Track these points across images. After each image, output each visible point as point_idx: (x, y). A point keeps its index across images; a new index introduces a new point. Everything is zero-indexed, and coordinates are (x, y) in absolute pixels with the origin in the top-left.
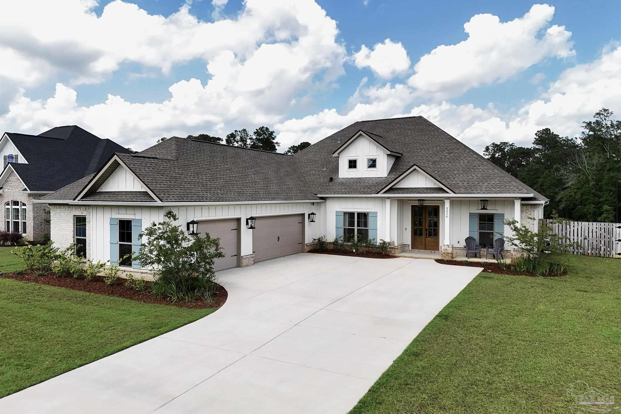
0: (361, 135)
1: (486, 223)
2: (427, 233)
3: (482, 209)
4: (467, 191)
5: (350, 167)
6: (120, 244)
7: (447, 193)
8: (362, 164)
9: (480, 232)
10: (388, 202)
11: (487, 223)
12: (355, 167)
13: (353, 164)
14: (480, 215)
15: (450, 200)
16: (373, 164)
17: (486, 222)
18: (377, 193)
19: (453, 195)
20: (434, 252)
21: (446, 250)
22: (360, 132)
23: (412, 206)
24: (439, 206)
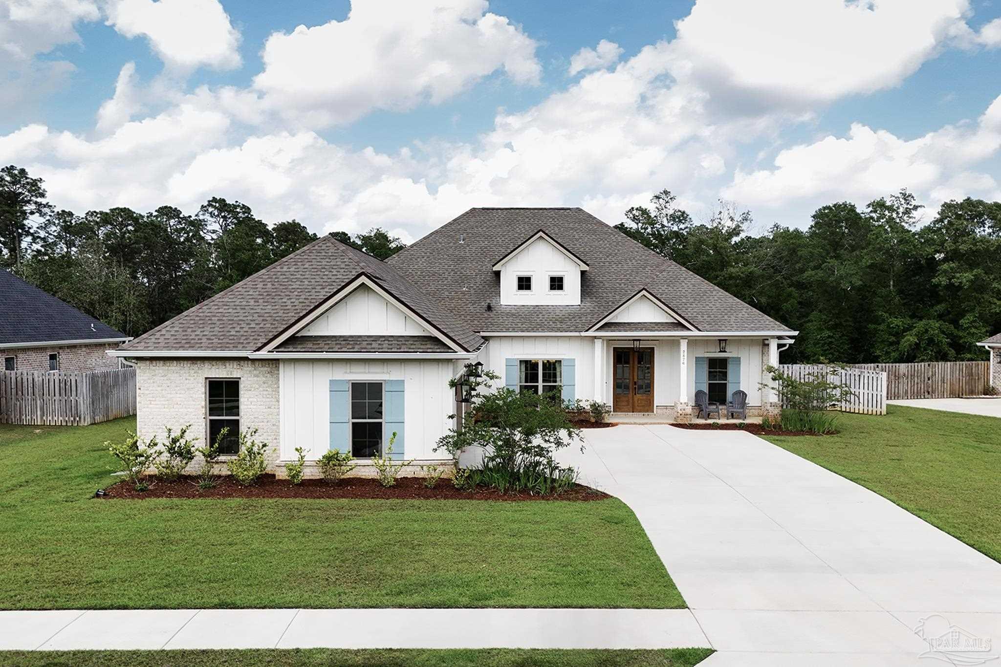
0: (541, 237)
1: (716, 372)
2: (635, 388)
3: (721, 351)
4: (713, 328)
5: (520, 287)
6: (353, 424)
7: (689, 329)
8: (541, 284)
9: (709, 384)
10: (598, 344)
11: (719, 372)
12: (528, 287)
13: (524, 283)
14: (709, 360)
15: (689, 340)
16: (557, 283)
17: (718, 370)
18: (587, 331)
19: (696, 333)
20: (648, 415)
21: (684, 410)
22: (539, 234)
23: (614, 348)
24: (653, 348)
